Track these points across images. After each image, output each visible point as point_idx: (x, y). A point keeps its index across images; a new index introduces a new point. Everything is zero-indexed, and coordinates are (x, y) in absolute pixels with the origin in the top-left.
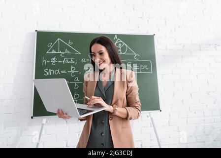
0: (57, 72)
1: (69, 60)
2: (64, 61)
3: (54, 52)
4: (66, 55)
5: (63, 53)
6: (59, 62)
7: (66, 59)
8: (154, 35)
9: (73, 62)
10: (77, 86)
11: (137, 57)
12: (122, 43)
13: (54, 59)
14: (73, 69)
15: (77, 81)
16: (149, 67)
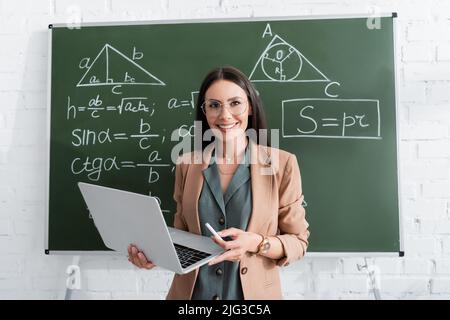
0: (103, 136)
1: (135, 104)
2: (120, 107)
3: (94, 83)
4: (127, 91)
5: (119, 85)
6: (109, 108)
7: (126, 102)
8: (395, 15)
9: (145, 109)
10: (154, 176)
11: (332, 90)
12: (285, 48)
13: (96, 102)
14: (145, 128)
15: (156, 162)
16: (371, 118)
